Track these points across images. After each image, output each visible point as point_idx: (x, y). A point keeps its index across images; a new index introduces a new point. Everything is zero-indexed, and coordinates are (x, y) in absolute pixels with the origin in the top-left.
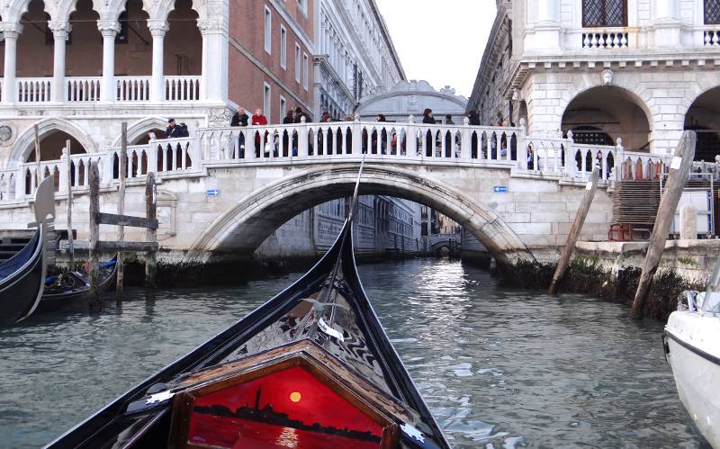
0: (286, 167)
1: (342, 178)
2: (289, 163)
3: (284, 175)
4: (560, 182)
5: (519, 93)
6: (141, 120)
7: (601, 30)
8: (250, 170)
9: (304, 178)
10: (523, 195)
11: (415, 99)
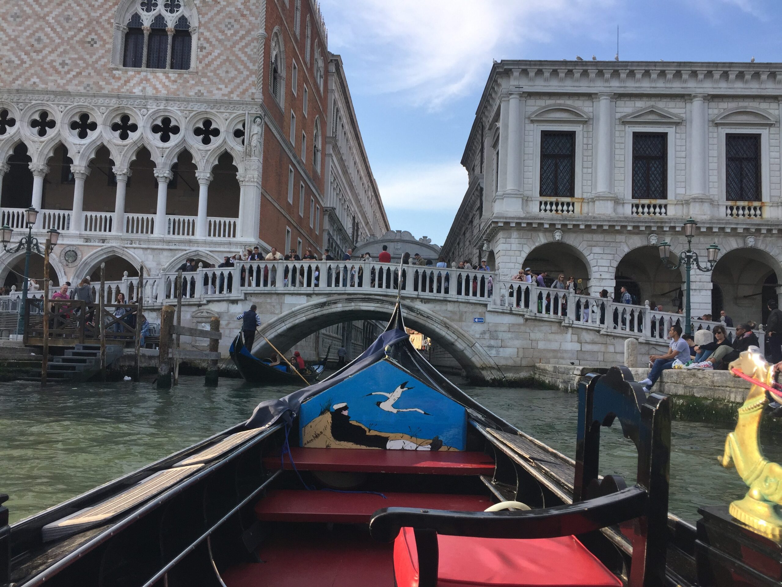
0: (309, 295)
1: (353, 306)
2: (312, 292)
3: (307, 302)
4: (526, 316)
5: (488, 245)
6: (187, 252)
7: (554, 199)
8: (280, 296)
9: (323, 305)
10: (496, 325)
11: (399, 245)
